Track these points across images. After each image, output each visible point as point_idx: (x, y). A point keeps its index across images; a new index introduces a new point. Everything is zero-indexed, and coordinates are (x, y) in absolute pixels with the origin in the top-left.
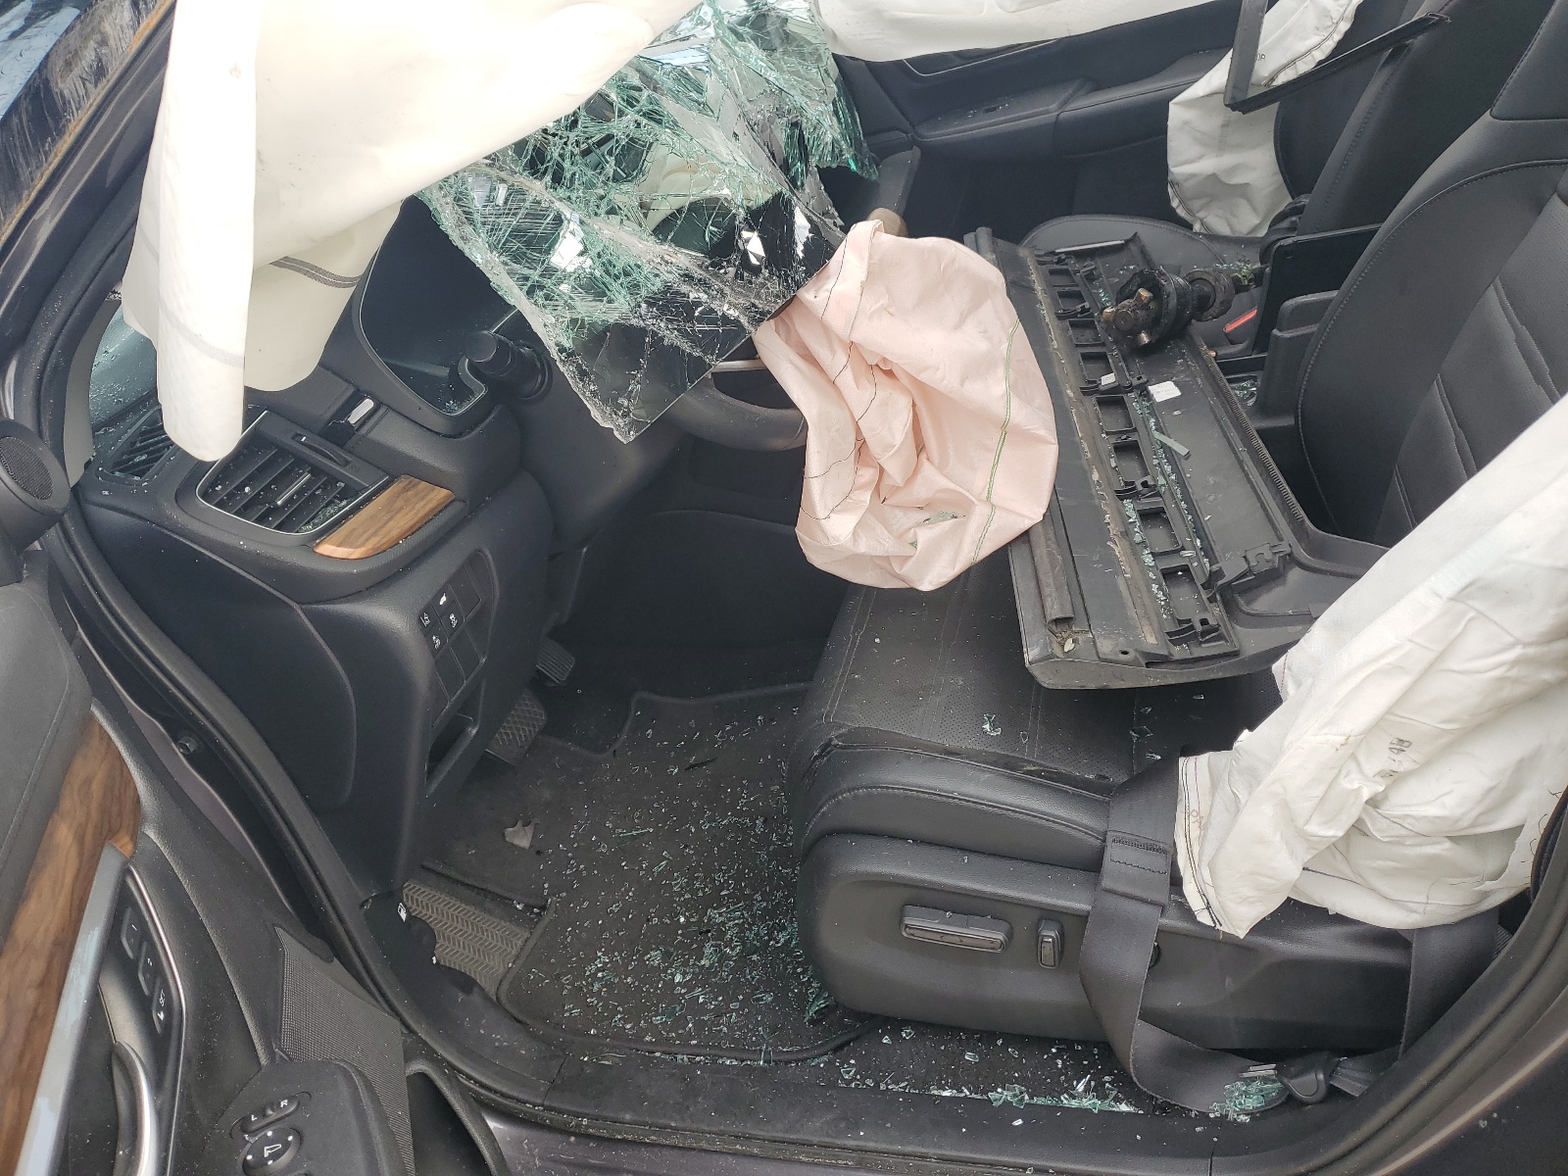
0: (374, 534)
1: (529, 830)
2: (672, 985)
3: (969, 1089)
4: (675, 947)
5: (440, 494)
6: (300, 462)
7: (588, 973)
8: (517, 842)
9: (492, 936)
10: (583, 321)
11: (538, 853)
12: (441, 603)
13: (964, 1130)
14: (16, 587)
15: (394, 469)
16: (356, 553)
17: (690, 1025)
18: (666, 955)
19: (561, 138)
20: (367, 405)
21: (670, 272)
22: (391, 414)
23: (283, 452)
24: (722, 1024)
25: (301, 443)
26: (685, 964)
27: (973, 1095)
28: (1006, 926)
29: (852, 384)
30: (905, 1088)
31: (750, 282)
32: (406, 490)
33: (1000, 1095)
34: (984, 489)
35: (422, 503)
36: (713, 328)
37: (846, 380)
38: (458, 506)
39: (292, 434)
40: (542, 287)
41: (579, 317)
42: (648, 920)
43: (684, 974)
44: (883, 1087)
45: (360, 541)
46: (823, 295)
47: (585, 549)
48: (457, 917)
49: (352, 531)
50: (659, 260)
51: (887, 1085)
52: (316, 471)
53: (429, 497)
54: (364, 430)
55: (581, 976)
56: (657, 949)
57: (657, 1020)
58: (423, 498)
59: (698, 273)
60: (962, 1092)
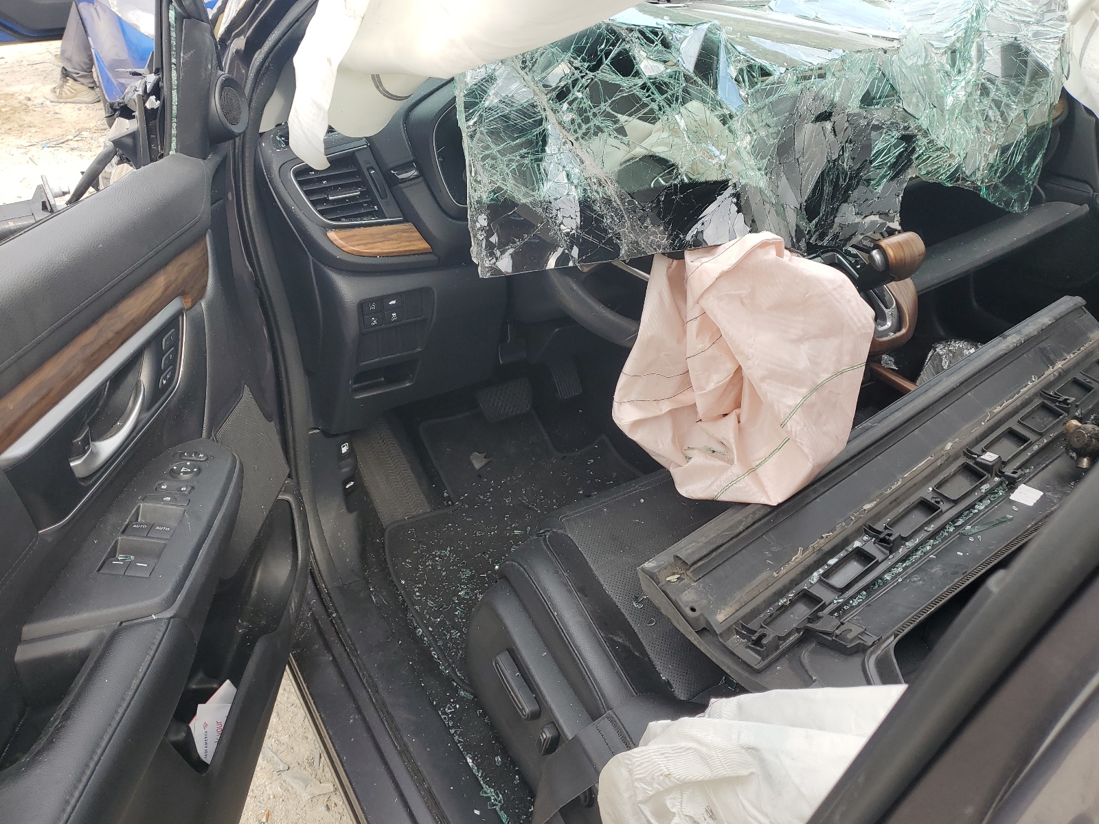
0: (364, 244)
1: (484, 461)
2: (456, 593)
3: (482, 774)
4: (479, 576)
5: (423, 245)
6: (363, 183)
7: (434, 553)
8: (474, 462)
9: (410, 497)
10: (506, 192)
11: (480, 476)
12: (390, 303)
13: (452, 788)
14: (201, 161)
15: (408, 216)
16: (350, 248)
17: (439, 620)
18: (472, 577)
19: (581, 72)
20: (413, 173)
21: (598, 193)
22: (423, 184)
23: (359, 172)
24: (451, 633)
25: (370, 174)
26: (473, 590)
27: (480, 779)
28: (537, 707)
29: (695, 334)
30: (460, 742)
31: (646, 227)
32: (404, 231)
33: (489, 792)
34: (760, 459)
35: (407, 244)
36: (596, 241)
37: (692, 328)
38: (432, 257)
39: (369, 165)
40: (494, 158)
41: (505, 188)
42: (484, 553)
43: (467, 594)
44: (452, 731)
45: (353, 243)
46: (697, 263)
47: (557, 330)
48: (402, 474)
49: (354, 236)
50: (595, 181)
51: (456, 732)
52: (366, 193)
53: (415, 243)
54: (402, 185)
55: (429, 550)
56: (471, 571)
57: (430, 603)
58: (410, 241)
59: (617, 202)
60: (478, 772)
